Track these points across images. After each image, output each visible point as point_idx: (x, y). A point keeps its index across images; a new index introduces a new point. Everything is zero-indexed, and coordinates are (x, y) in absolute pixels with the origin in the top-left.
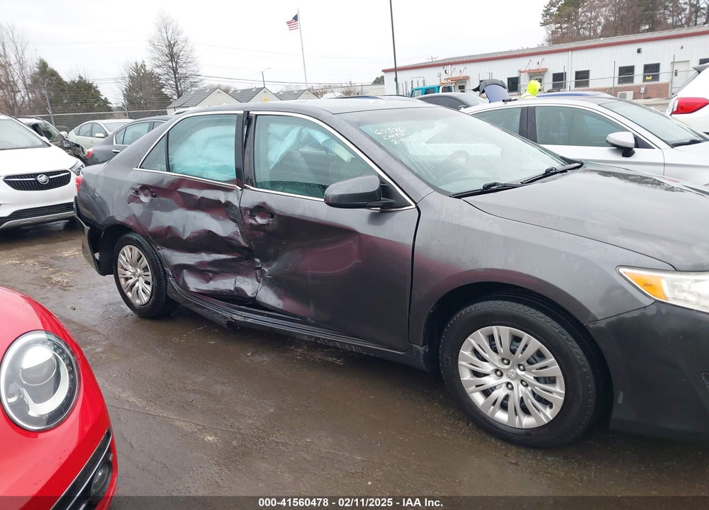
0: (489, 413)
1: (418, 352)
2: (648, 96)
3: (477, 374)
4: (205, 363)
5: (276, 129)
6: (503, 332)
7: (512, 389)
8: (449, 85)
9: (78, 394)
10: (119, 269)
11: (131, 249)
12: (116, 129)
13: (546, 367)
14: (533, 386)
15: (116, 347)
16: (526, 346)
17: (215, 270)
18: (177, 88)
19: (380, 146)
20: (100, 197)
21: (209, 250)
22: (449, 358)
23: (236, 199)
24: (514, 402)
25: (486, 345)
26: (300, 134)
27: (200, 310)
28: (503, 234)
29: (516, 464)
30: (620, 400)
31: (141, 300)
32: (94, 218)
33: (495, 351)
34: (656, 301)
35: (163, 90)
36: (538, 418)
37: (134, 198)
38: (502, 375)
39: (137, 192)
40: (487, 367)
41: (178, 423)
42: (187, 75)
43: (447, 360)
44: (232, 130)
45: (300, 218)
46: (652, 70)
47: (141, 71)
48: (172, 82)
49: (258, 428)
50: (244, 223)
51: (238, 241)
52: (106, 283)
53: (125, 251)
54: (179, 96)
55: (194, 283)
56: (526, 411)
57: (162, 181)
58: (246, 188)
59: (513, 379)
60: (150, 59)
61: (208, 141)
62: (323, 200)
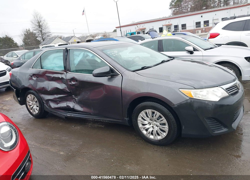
0: (148, 136)
1: (126, 120)
2: (206, 31)
3: (143, 125)
4: (59, 131)
5: (76, 53)
6: (149, 111)
7: (154, 128)
8: (139, 31)
9: (19, 140)
10: (27, 103)
11: (31, 96)
12: (22, 54)
13: (162, 120)
14: (159, 126)
15: (28, 128)
16: (156, 114)
17: (60, 100)
18: (42, 37)
19: (109, 57)
20: (18, 79)
21: (57, 94)
22: (135, 121)
23: (65, 76)
24: (155, 132)
25: (145, 115)
26: (84, 54)
27: (56, 114)
28: (146, 82)
29: (157, 151)
30: (183, 128)
31: (35, 112)
32: (17, 86)
33: (148, 117)
34: (190, 98)
35: (37, 38)
36: (162, 136)
37: (31, 79)
38: (150, 124)
39: (31, 76)
40: (146, 122)
41: (51, 150)
42: (46, 33)
43: (134, 121)
44: (62, 54)
45: (86, 81)
46: (206, 23)
47: (28, 32)
48: (40, 36)
49: (77, 149)
50: (68, 84)
51: (67, 90)
52: (23, 108)
53: (29, 97)
54: (43, 40)
55: (53, 105)
56: (159, 135)
57: (40, 72)
58: (68, 73)
59: (154, 125)
60: (32, 28)
61: (54, 58)
62: (92, 75)
